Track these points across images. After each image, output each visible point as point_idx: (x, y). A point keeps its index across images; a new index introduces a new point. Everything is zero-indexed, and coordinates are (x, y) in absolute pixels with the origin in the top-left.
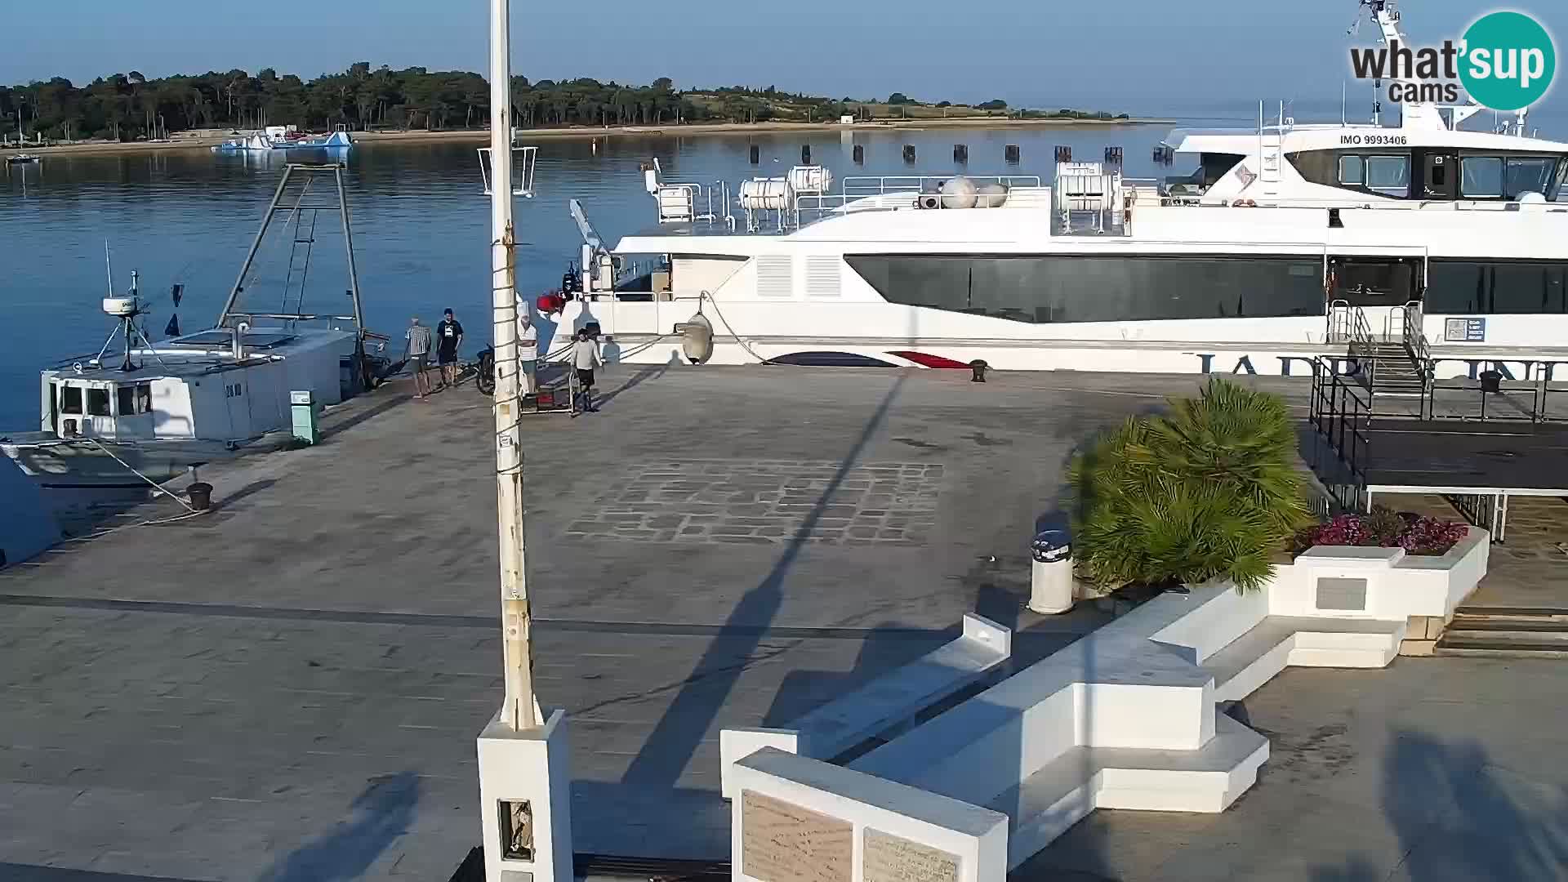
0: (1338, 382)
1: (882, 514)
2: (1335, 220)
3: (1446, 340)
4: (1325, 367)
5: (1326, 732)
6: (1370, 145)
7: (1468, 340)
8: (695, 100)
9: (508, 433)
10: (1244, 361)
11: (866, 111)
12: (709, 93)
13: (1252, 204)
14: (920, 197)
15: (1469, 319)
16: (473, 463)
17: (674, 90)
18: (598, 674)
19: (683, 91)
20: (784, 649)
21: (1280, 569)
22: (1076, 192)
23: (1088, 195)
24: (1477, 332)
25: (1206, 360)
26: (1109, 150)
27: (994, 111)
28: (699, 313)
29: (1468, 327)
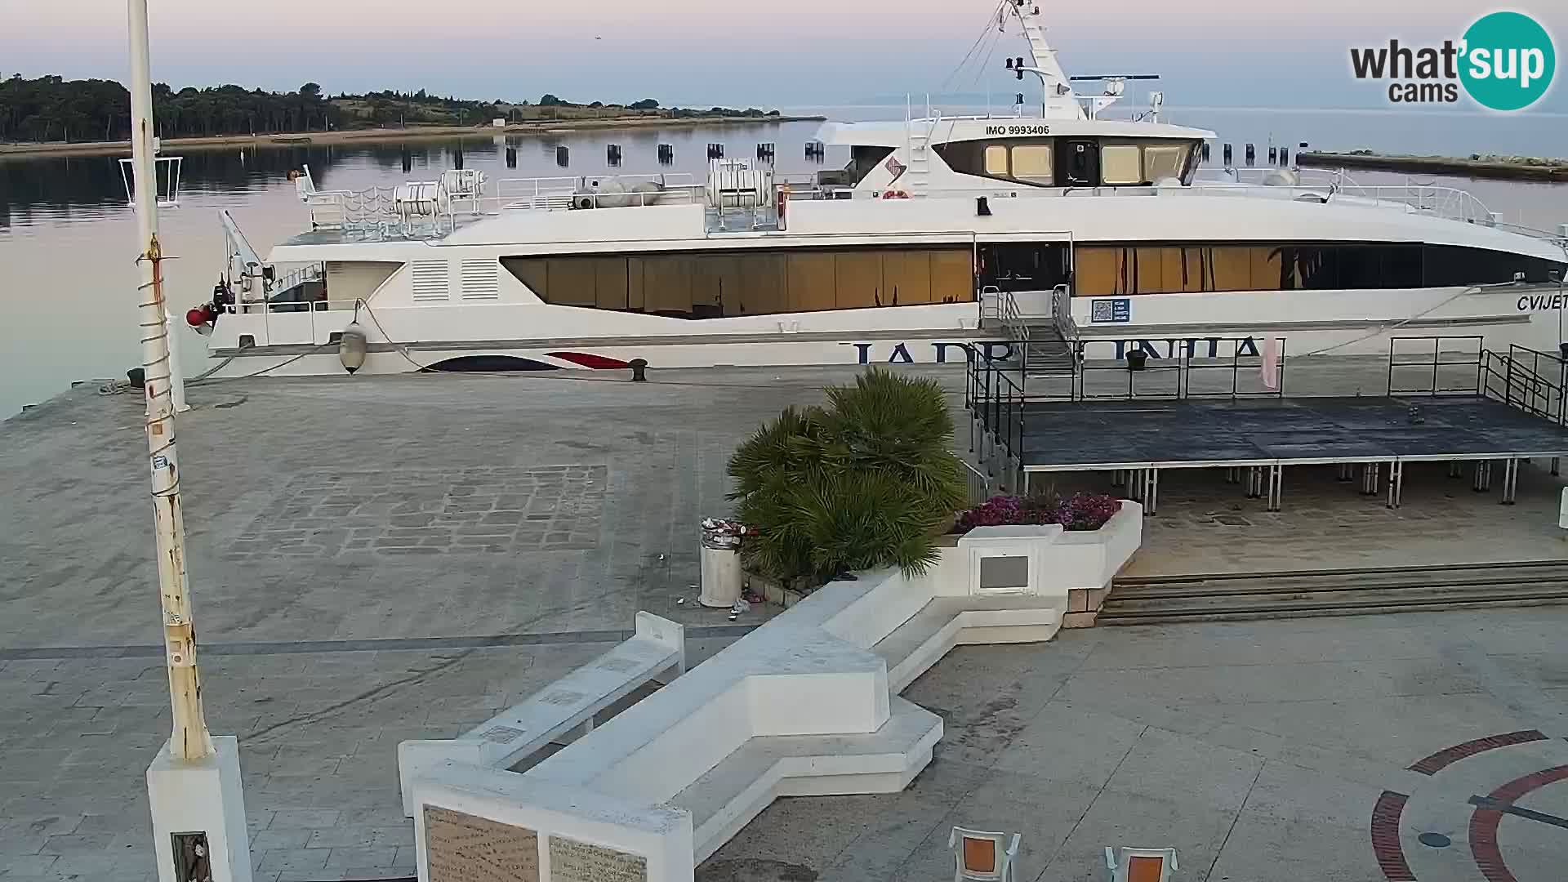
0: (991, 367)
1: (548, 518)
2: (983, 209)
3: (1093, 321)
4: (978, 352)
5: (997, 707)
6: (1014, 135)
7: (1113, 321)
8: (345, 106)
9: (163, 453)
10: (900, 349)
11: (518, 113)
12: (358, 97)
13: (901, 195)
14: (574, 197)
15: (1114, 301)
16: (126, 487)
17: (322, 96)
18: (267, 696)
19: (332, 97)
20: (455, 659)
21: (945, 552)
22: (729, 188)
23: (741, 191)
24: (1122, 313)
25: (863, 349)
26: (761, 147)
27: (646, 111)
28: (354, 322)
29: (1113, 308)
